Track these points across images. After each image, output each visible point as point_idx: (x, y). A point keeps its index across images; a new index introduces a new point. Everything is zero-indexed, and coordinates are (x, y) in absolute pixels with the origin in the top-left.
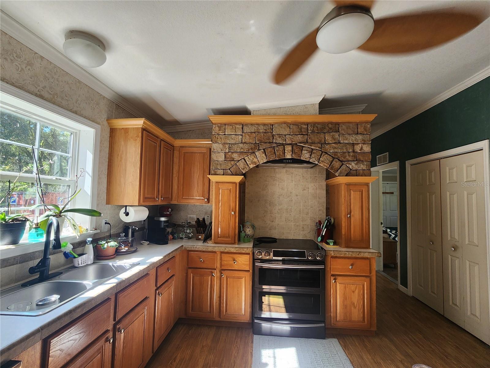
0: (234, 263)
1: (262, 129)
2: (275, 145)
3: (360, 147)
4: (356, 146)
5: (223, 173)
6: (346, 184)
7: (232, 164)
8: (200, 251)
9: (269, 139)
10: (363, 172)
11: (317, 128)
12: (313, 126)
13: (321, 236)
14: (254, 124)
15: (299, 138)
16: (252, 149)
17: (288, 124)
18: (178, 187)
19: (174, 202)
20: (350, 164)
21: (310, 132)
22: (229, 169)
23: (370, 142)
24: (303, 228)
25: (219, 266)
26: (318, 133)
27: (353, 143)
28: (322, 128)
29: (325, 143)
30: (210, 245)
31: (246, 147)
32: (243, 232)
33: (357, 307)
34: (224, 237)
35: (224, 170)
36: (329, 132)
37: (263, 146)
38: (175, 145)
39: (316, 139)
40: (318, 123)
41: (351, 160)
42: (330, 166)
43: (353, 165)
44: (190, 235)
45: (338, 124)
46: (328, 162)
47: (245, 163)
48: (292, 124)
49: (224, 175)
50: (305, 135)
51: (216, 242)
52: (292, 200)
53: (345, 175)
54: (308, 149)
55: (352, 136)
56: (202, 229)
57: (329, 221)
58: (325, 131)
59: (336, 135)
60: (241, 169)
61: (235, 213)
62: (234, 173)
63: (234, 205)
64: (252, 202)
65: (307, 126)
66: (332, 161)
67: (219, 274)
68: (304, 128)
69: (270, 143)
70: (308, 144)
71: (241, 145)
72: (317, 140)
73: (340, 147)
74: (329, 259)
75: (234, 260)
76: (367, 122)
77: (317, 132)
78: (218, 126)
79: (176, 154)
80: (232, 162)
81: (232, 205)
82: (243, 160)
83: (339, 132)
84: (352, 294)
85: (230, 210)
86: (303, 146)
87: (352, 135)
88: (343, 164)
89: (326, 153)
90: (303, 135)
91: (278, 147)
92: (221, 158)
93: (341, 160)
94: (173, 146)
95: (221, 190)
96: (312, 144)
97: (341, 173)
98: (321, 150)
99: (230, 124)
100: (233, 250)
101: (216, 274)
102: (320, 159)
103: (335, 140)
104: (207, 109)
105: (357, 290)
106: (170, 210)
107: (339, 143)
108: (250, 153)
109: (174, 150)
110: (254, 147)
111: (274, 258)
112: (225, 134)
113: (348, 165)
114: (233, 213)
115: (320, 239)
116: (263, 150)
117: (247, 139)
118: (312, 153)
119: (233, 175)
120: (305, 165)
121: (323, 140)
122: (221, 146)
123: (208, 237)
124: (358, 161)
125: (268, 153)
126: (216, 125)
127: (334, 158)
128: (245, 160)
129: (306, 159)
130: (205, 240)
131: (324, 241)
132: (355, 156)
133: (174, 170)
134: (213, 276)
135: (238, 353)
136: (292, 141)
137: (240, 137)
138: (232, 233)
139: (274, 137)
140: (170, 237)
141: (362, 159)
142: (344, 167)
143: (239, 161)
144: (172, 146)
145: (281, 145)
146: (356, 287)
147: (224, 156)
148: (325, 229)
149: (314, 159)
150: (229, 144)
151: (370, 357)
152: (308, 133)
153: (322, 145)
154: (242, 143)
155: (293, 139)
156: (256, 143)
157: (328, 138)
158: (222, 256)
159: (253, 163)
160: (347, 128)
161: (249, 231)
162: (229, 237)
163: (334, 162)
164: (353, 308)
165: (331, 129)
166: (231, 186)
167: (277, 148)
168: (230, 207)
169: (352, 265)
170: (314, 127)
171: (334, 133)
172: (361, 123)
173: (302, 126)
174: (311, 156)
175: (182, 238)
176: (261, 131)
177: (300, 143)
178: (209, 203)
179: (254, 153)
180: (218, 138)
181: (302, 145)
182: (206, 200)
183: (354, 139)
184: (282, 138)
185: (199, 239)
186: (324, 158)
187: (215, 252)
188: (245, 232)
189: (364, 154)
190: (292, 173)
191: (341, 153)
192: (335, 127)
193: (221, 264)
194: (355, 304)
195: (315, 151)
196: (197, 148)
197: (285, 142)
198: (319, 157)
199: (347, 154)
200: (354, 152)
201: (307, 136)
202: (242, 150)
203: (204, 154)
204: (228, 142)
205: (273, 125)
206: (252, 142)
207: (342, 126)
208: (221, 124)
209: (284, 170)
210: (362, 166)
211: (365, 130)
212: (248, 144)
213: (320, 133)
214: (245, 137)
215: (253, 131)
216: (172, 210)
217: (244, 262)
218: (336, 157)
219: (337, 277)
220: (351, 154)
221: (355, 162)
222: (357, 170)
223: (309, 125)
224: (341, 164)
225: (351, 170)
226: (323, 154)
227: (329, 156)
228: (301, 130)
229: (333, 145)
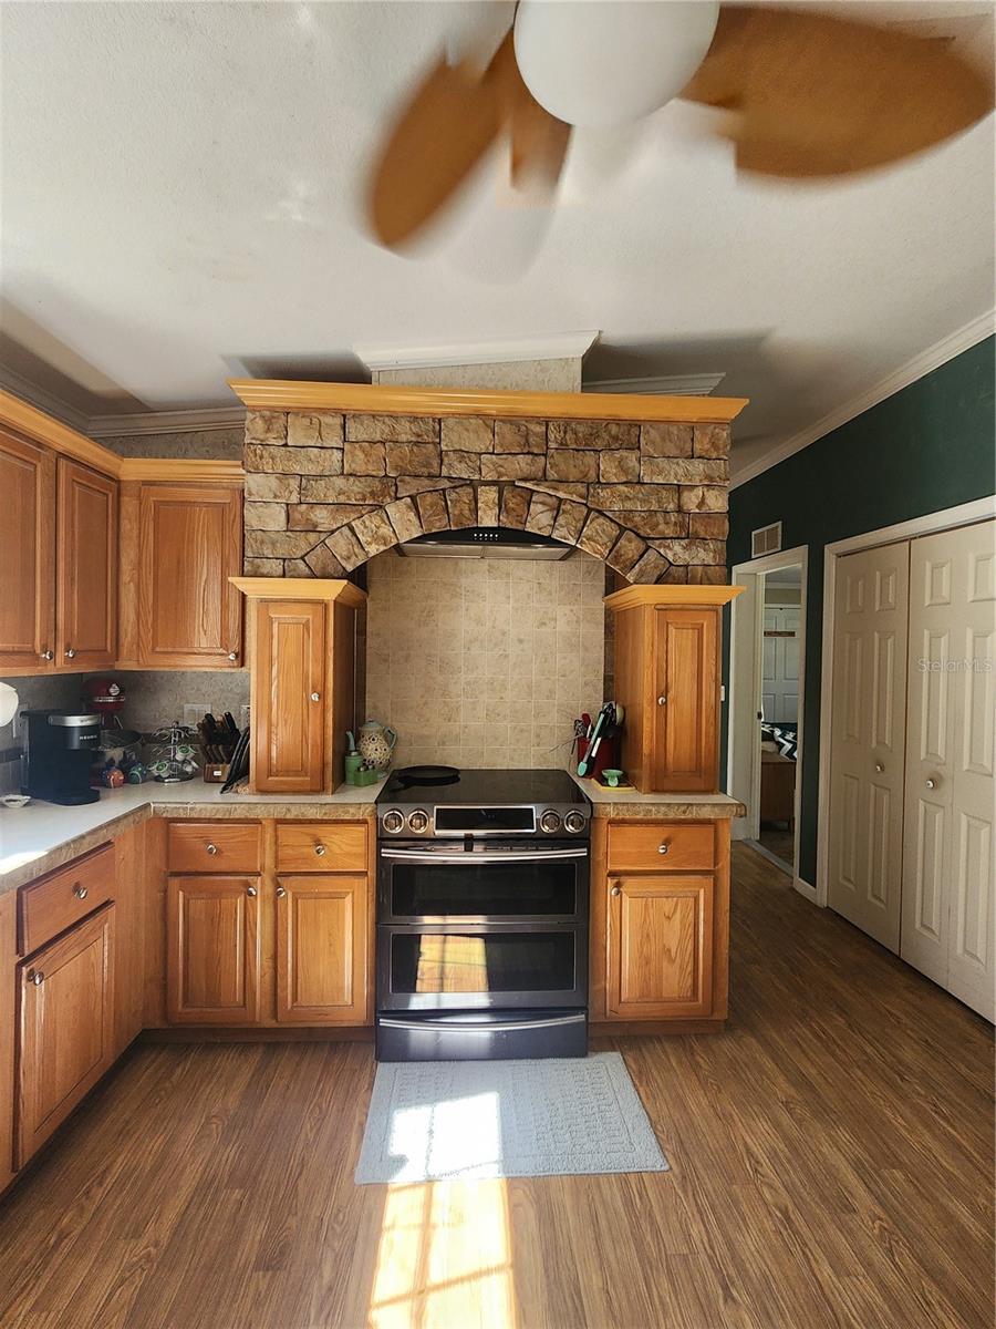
0: (318, 852)
1: (405, 432)
2: (446, 484)
3: (697, 497)
4: (686, 494)
5: (280, 571)
6: (658, 607)
7: (312, 541)
8: (209, 821)
9: (428, 465)
10: (706, 573)
11: (576, 433)
12: (562, 428)
13: (585, 759)
14: (382, 416)
15: (522, 464)
16: (372, 493)
17: (488, 420)
18: (138, 615)
19: (127, 664)
20: (668, 547)
21: (553, 445)
22: (302, 558)
23: (727, 483)
24: (538, 736)
25: (269, 862)
26: (578, 450)
27: (679, 486)
28: (592, 436)
29: (599, 482)
30: (244, 799)
31: (356, 487)
32: (353, 754)
33: (678, 960)
34: (287, 773)
35: (284, 560)
36: (609, 449)
37: (408, 487)
38: (123, 478)
39: (573, 470)
40: (580, 420)
41: (671, 535)
42: (610, 551)
43: (677, 552)
44: (189, 769)
45: (636, 424)
46: (606, 539)
47: (354, 540)
48: (501, 421)
49: (284, 576)
50: (536, 455)
51: (262, 787)
52: (506, 656)
53: (654, 580)
54: (548, 500)
55: (678, 464)
56: (220, 748)
57: (609, 715)
58: (599, 444)
59: (631, 459)
60: (342, 558)
61: (322, 696)
62: (318, 574)
63: (319, 670)
64: (386, 661)
65: (544, 429)
66: (618, 538)
67: (269, 889)
68: (536, 434)
69: (430, 476)
70: (547, 484)
71: (340, 482)
72: (574, 474)
73: (641, 496)
74: (603, 827)
75: (318, 842)
76: (719, 423)
77: (574, 446)
78: (263, 417)
79: (129, 506)
80: (312, 537)
81: (313, 669)
82: (346, 530)
83: (639, 448)
84: (666, 923)
85: (305, 688)
86: (533, 491)
87: (676, 460)
88: (648, 548)
89: (601, 513)
90: (532, 454)
91: (457, 490)
92: (275, 520)
93: (642, 534)
94: (119, 482)
95: (275, 625)
96: (561, 486)
97: (642, 573)
98: (585, 505)
99: (303, 412)
100: (313, 813)
101: (261, 887)
102: (581, 531)
103: (626, 472)
104: (226, 359)
105: (678, 916)
106: (114, 690)
107: (639, 483)
108: (369, 508)
109: (119, 495)
110: (382, 491)
111: (440, 833)
112: (286, 445)
113: (662, 551)
114: (315, 697)
115: (583, 767)
116: (409, 499)
117: (357, 462)
118: (558, 513)
119: (314, 576)
120: (540, 549)
121: (592, 474)
122: (273, 482)
123: (239, 774)
124: (692, 538)
125: (425, 509)
126: (258, 414)
127: (622, 529)
128: (352, 529)
129: (539, 529)
130: (228, 785)
131: (594, 774)
132: (682, 525)
133: (124, 560)
134: (251, 894)
135: (317, 1133)
136: (500, 475)
137: (337, 455)
138: (311, 759)
139: (446, 459)
140: (116, 775)
141: (702, 534)
142: (651, 556)
143: (333, 532)
144: (112, 479)
145: (466, 485)
146: (677, 905)
147: (284, 515)
148: (599, 739)
149: (564, 532)
150: (301, 476)
151: (704, 1102)
152: (548, 447)
153: (588, 489)
154: (342, 474)
155: (502, 466)
156: (386, 476)
157: (608, 467)
158: (279, 833)
159: (377, 538)
160: (663, 439)
161: (375, 750)
162: (302, 771)
163: (622, 541)
164: (665, 964)
165: (616, 438)
166: (306, 614)
167: (454, 495)
168: (307, 678)
169: (667, 842)
170: (565, 432)
171: (625, 453)
172: (704, 423)
173: (530, 426)
174: (555, 521)
175: (159, 779)
176: (403, 438)
177: (525, 480)
178: (243, 665)
179: (381, 507)
180: (261, 457)
181: (528, 485)
182: (232, 657)
183: (680, 472)
184: (470, 464)
185: (216, 780)
186: (596, 526)
187: (257, 822)
188: (360, 754)
189: (710, 518)
190: (508, 575)
191: (643, 514)
192: (628, 435)
193: (276, 857)
194: (673, 951)
195: (569, 507)
196: (201, 487)
197: (477, 477)
198: (579, 525)
199: (660, 517)
200: (680, 510)
201: (543, 458)
202: (342, 499)
203: (222, 508)
204: (297, 469)
205: (440, 420)
206: (374, 473)
207: (648, 432)
208: (272, 409)
209: (484, 565)
210: (702, 554)
211: (715, 446)
212: (362, 479)
213: (583, 450)
214: (353, 455)
215: (378, 438)
216: (122, 691)
217: (349, 848)
218: (629, 526)
219: (623, 879)
220: (673, 518)
221: (683, 542)
222: (687, 566)
223: (550, 424)
224: (643, 547)
225: (671, 564)
226: (593, 514)
227: (608, 523)
228: (527, 441)
229: (622, 488)
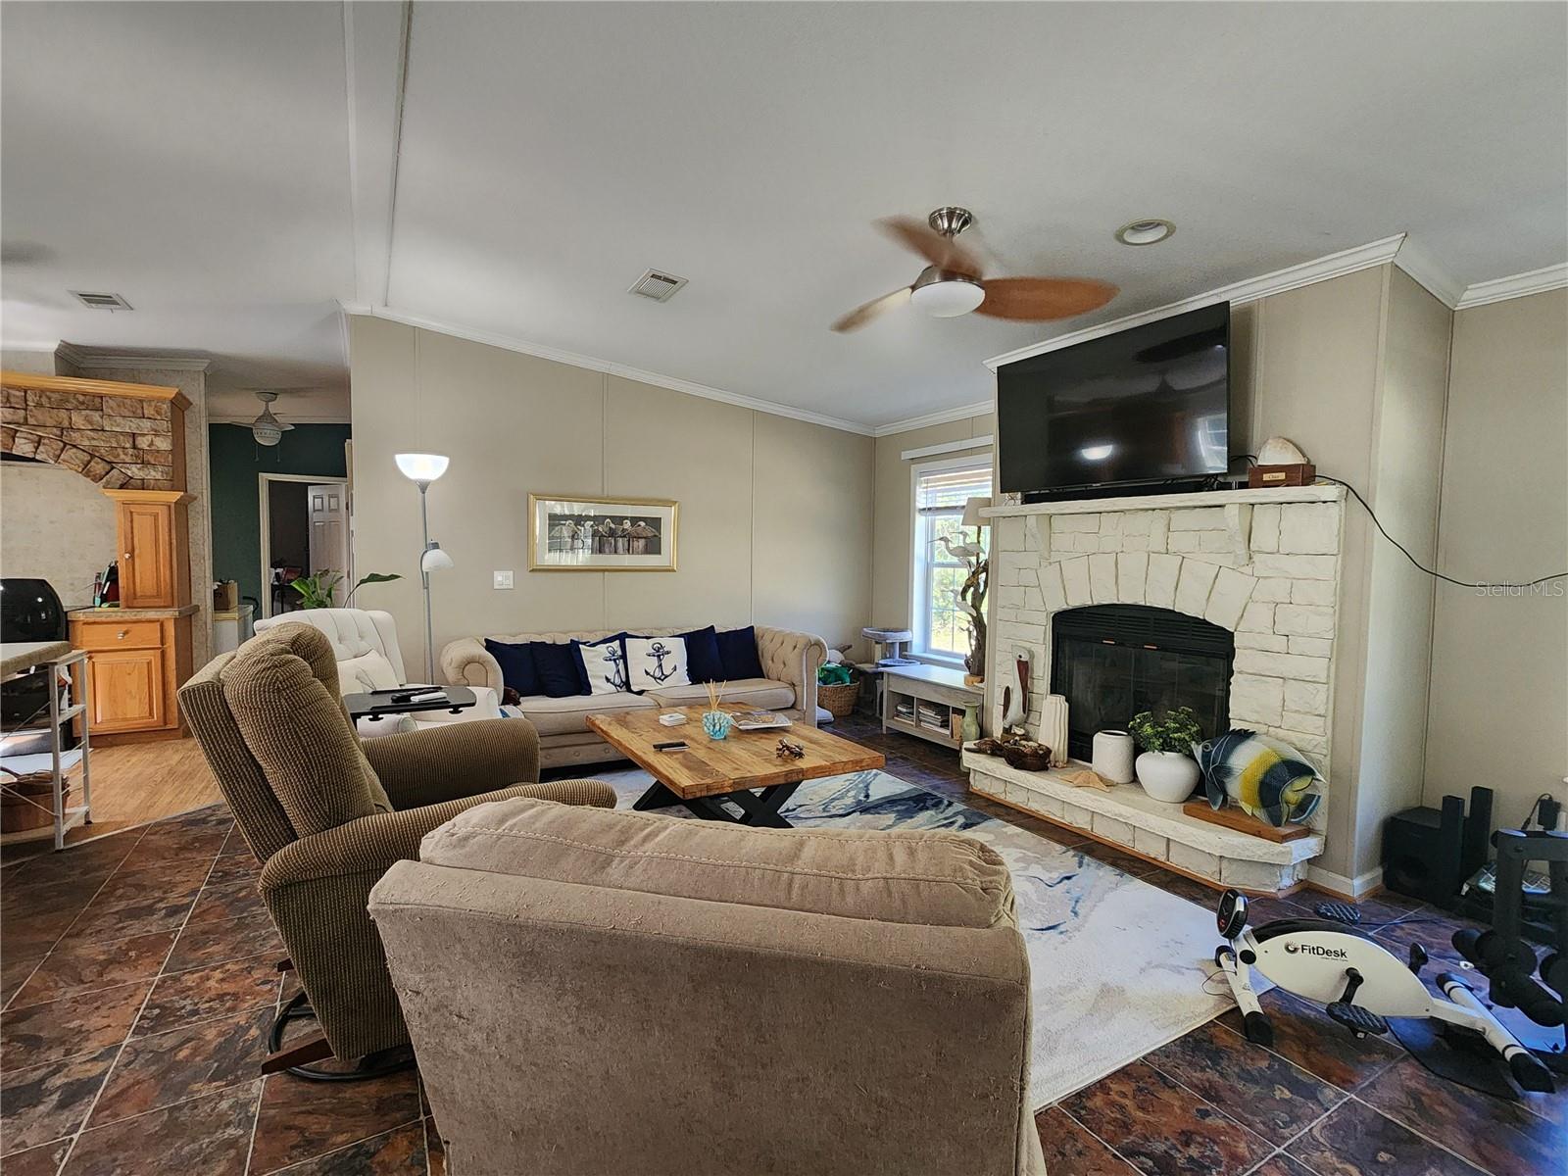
3: (147, 440)
4: (139, 439)
6: (123, 502)
10: (157, 484)
11: (50, 398)
12: (38, 394)
15: (6, 414)
20: (127, 468)
21: (31, 404)
23: (170, 434)
26: (52, 408)
27: (133, 433)
28: (63, 401)
29: (71, 428)
33: (138, 698)
36: (76, 408)
39: (49, 419)
40: (51, 391)
41: (129, 461)
42: (84, 469)
43: (135, 471)
45: (98, 396)
46: (80, 461)
50: (19, 409)
53: (118, 486)
54: (29, 436)
55: (132, 421)
58: (70, 406)
59: (96, 416)
65: (22, 393)
66: (89, 462)
68: (16, 396)
70: (28, 427)
72: (49, 422)
73: (104, 438)
74: (79, 627)
76: (162, 400)
77: (50, 406)
83: (102, 410)
84: (128, 677)
86: (16, 431)
87: (130, 419)
88: (113, 468)
89: (75, 446)
90: (14, 408)
93: (107, 460)
96: (39, 428)
97: (108, 482)
98: (61, 441)
102: (59, 456)
103: (91, 423)
105: (136, 671)
107: (103, 430)
113: (123, 470)
118: (39, 445)
121: (65, 423)
124: (145, 464)
127: (92, 456)
129: (24, 453)
132: (137, 456)
141: (153, 462)
142: (115, 472)
146: (134, 667)
149: (44, 456)
152: (27, 405)
153: (63, 432)
157: (78, 419)
160: (119, 406)
163: (92, 463)
165: (83, 403)
169: (124, 633)
170: (40, 397)
171: (91, 412)
172: (150, 400)
173: (10, 391)
174: (37, 449)
177: (8, 423)
181: (12, 427)
183: (134, 426)
186: (70, 453)
189: (158, 453)
191: (106, 448)
192: (95, 403)
195: (47, 441)
198: (57, 453)
199: (120, 451)
200: (134, 447)
201: (23, 411)
207: (108, 401)
210: (153, 473)
211: (159, 412)
213: (57, 409)
218: (97, 454)
219: (93, 654)
220: (131, 451)
221: (138, 466)
222: (143, 479)
223: (29, 392)
224: (108, 467)
225: (131, 478)
226: (68, 447)
227: (81, 452)
228: (8, 399)
229: (89, 432)
